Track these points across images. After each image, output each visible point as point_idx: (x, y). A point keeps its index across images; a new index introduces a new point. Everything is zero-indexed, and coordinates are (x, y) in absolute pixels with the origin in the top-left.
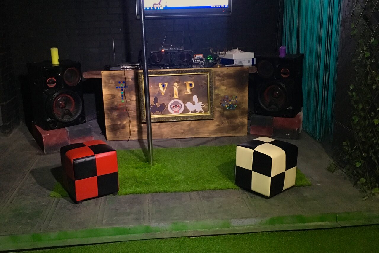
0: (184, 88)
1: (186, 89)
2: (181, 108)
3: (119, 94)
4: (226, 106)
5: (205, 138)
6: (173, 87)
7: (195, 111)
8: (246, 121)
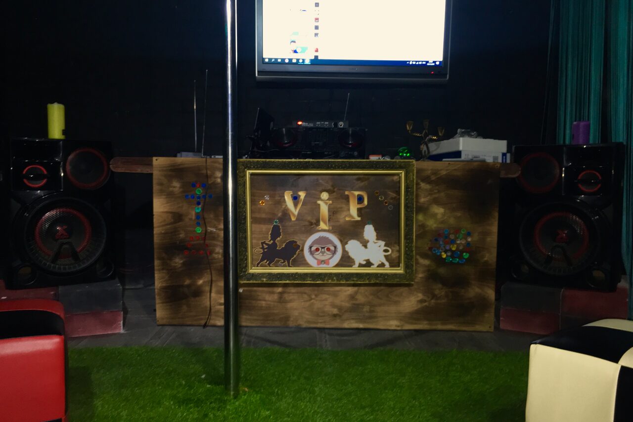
0: (344, 206)
1: (349, 210)
2: (334, 253)
3: (192, 212)
4: (444, 256)
5: (389, 330)
6: (319, 202)
7: (368, 264)
8: (491, 294)
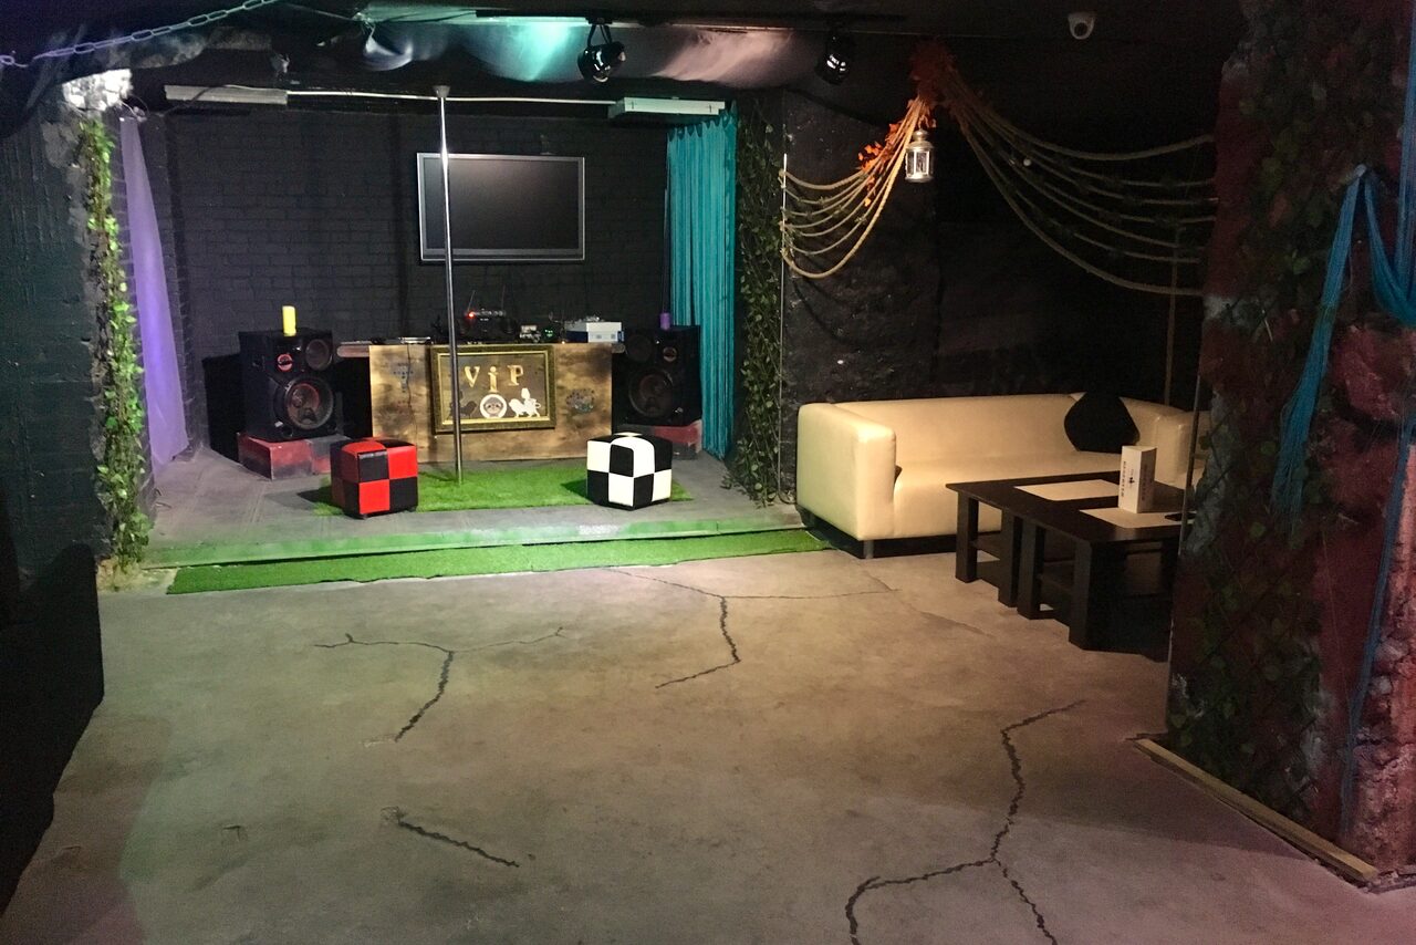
0: (507, 376)
1: (510, 378)
2: (501, 408)
3: (398, 384)
4: (576, 407)
5: (542, 459)
6: (489, 373)
7: (526, 415)
8: (609, 431)
